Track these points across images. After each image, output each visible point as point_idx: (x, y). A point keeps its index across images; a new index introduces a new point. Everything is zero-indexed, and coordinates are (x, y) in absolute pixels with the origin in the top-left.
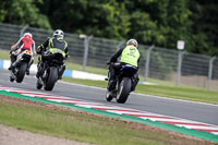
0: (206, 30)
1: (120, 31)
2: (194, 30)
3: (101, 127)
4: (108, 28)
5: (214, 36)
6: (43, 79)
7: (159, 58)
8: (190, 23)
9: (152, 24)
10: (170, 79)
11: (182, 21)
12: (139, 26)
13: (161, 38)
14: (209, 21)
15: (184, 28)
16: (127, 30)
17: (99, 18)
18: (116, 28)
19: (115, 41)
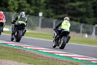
0: (52, 8)
1: (14, 9)
2: (47, 7)
3: (6, 51)
4: (9, 7)
5: (55, 10)
6: (15, 36)
7: (31, 20)
8: (45, 4)
9: (28, 5)
10: (36, 30)
11: (41, 4)
12: (22, 6)
13: (32, 11)
14: (53, 4)
15: (42, 7)
16: (17, 8)
17: (5, 3)
18: (12, 7)
19: (11, 13)
